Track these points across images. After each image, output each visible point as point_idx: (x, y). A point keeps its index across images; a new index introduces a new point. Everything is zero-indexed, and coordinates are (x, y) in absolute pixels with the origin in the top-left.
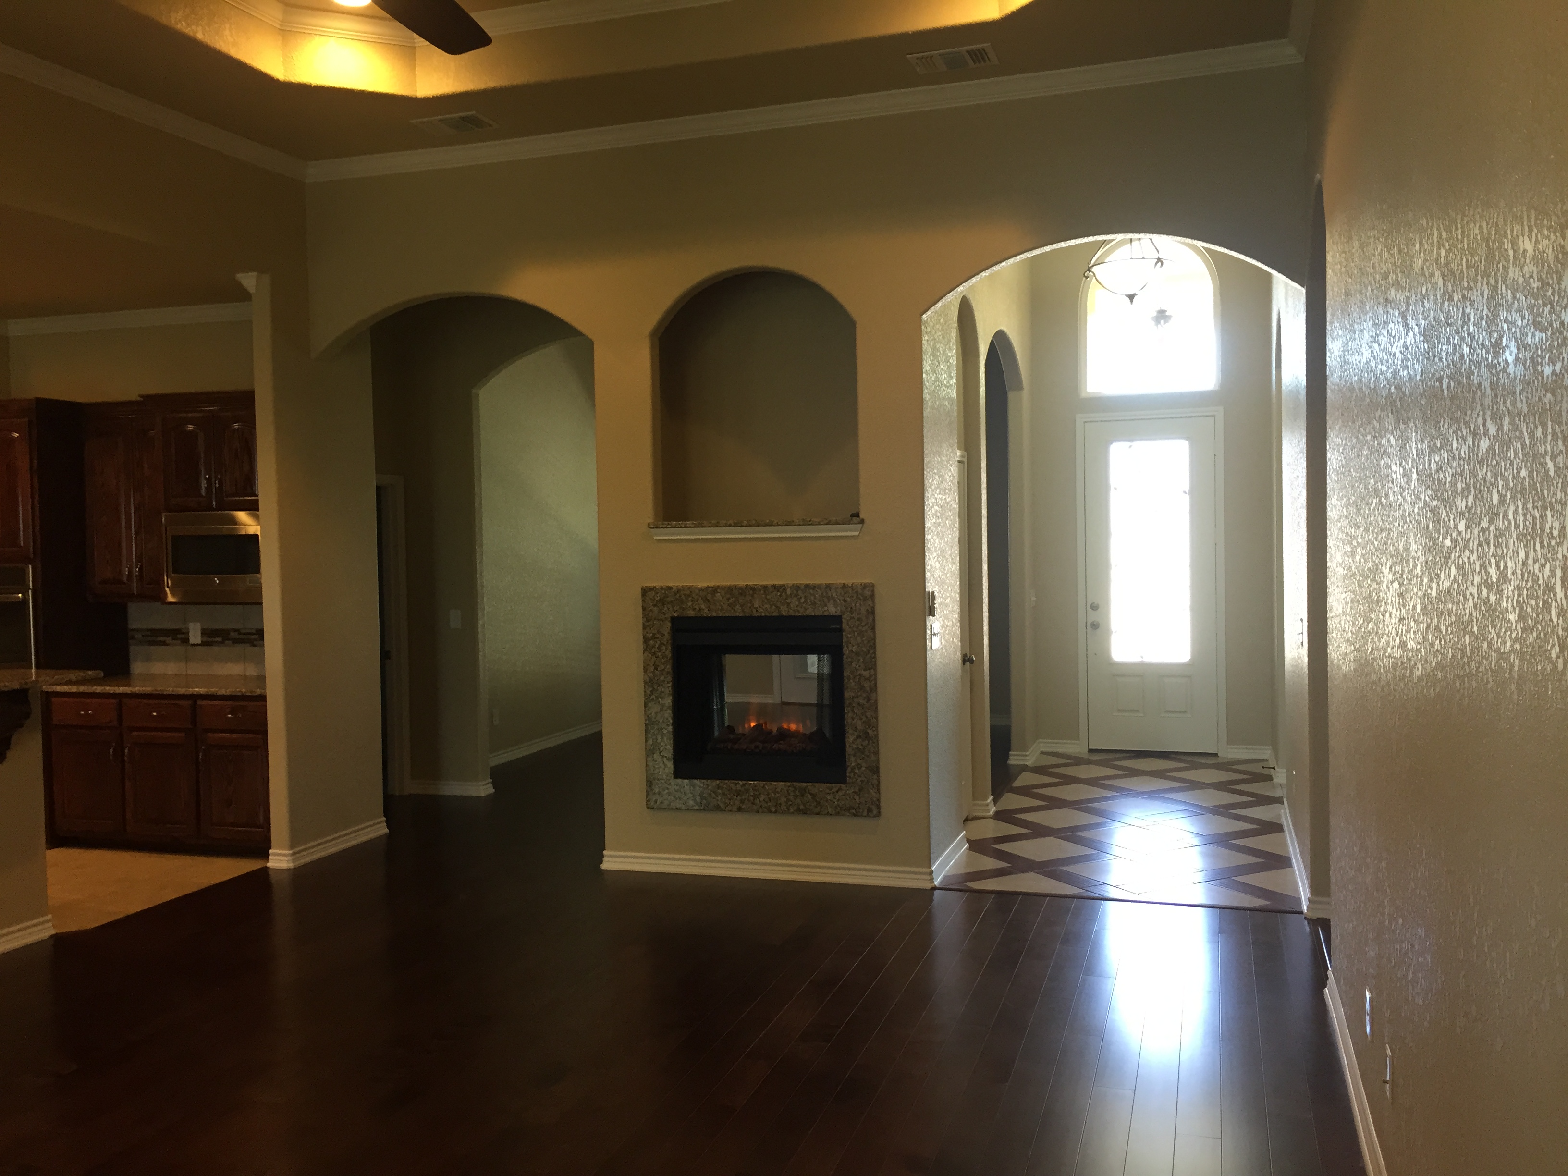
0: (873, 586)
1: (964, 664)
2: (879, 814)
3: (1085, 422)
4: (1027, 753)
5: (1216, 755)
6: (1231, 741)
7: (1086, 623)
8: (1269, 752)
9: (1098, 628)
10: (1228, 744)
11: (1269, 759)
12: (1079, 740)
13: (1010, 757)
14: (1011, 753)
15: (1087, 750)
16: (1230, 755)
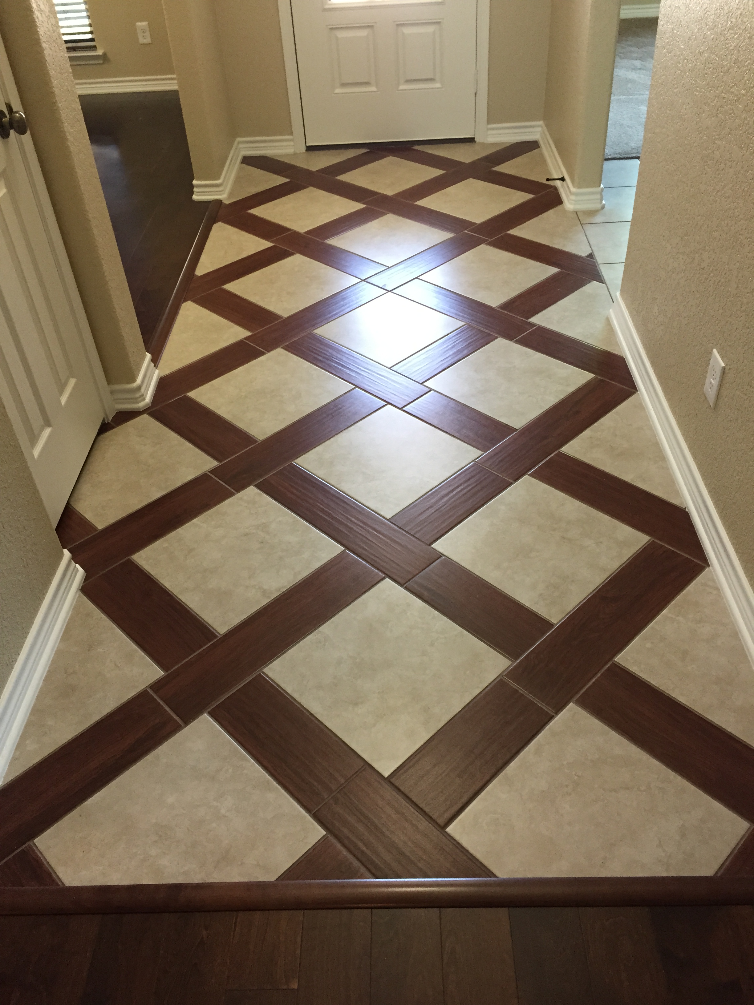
4: (221, 178)
8: (539, 127)
10: (489, 122)
11: (541, 143)
12: (291, 134)
13: (195, 189)
14: (195, 182)
15: (304, 149)
16: (491, 140)
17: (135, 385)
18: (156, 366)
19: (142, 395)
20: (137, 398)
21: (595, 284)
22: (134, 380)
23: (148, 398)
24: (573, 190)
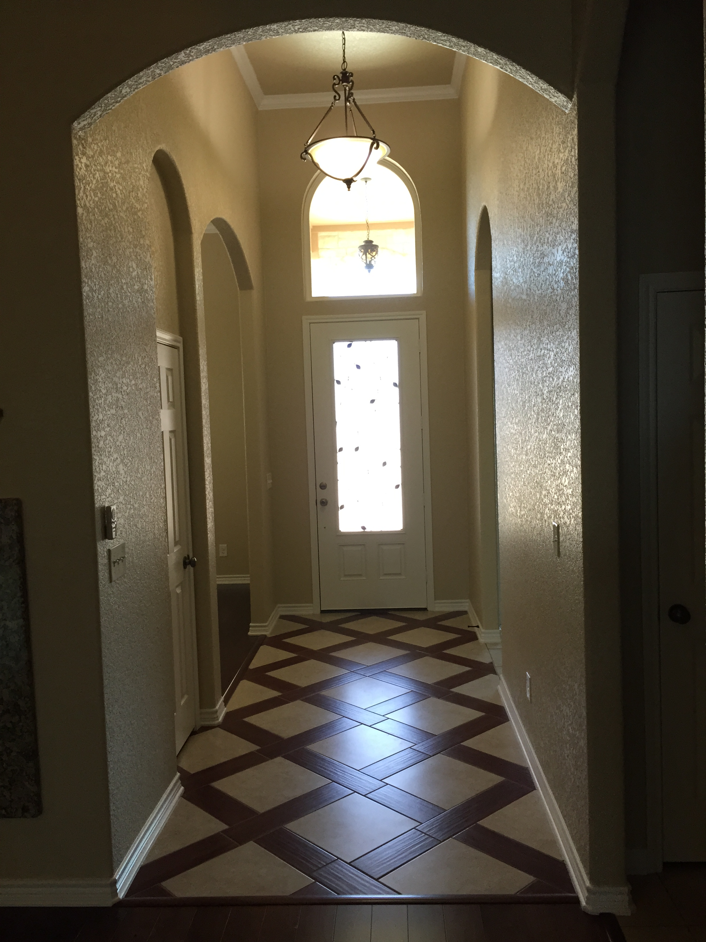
0: (19, 503)
1: (185, 567)
2: (40, 811)
3: (310, 323)
4: (266, 624)
5: (425, 609)
6: (437, 597)
7: (316, 501)
8: (468, 604)
9: (326, 504)
10: (435, 599)
11: (468, 611)
12: (312, 603)
13: (250, 629)
14: (251, 624)
15: (319, 612)
16: (437, 609)
17: (214, 709)
18: (225, 705)
19: (218, 717)
20: (215, 718)
21: (491, 676)
22: (215, 707)
23: (221, 719)
24: (483, 630)
